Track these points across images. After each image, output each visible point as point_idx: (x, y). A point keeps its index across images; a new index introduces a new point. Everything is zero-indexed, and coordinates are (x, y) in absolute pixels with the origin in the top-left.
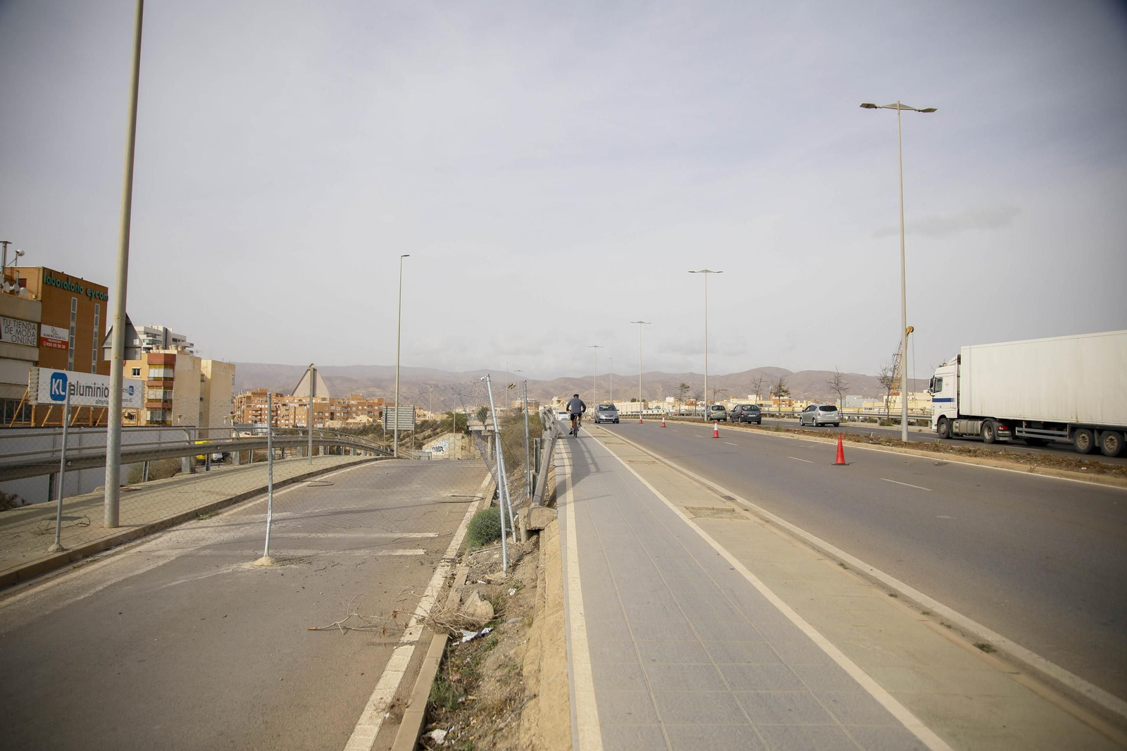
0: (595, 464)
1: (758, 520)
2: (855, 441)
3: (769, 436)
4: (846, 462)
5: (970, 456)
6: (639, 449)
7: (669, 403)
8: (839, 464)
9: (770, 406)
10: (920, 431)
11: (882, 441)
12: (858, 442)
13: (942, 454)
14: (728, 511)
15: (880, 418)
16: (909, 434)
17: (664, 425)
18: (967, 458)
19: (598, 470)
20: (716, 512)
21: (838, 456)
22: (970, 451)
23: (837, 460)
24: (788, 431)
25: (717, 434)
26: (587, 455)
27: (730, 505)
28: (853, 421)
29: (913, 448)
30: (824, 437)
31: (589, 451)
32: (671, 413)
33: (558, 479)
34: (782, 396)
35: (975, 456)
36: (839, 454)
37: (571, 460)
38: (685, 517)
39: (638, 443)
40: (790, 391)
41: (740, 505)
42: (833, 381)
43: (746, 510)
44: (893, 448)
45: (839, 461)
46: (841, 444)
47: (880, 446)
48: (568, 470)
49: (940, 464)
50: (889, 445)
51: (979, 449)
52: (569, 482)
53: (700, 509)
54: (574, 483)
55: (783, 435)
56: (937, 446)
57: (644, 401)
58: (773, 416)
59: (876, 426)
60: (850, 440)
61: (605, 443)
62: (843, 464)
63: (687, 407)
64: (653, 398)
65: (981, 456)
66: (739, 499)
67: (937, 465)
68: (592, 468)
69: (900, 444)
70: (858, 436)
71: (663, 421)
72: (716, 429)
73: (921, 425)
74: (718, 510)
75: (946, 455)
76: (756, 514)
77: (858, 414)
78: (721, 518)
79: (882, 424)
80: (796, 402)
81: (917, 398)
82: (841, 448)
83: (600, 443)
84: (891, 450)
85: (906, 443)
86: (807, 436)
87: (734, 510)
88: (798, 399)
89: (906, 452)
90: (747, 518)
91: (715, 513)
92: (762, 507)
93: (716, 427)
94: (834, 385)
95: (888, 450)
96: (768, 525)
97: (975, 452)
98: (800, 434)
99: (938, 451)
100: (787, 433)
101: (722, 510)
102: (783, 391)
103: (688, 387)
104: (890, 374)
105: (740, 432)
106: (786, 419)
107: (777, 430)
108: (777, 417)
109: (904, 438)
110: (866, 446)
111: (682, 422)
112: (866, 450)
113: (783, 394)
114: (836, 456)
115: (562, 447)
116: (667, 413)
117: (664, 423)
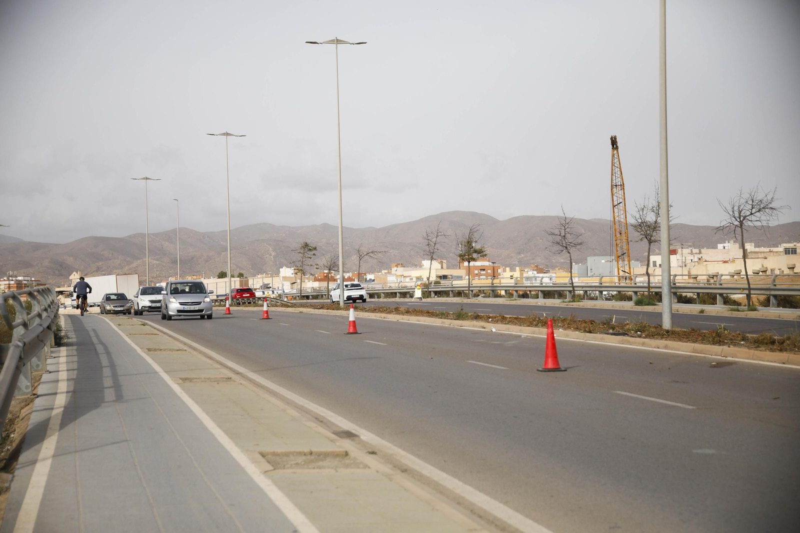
0: (117, 386)
1: (386, 469)
2: (585, 331)
3: (445, 328)
4: (562, 365)
5: (772, 350)
6: (210, 358)
7: (285, 278)
8: (550, 370)
9: (460, 278)
10: (702, 311)
11: (629, 330)
12: (590, 332)
13: (725, 348)
14: (336, 455)
15: (636, 293)
16: (674, 317)
17: (267, 316)
18: (768, 354)
19: (119, 398)
20: (315, 457)
21: (547, 357)
22: (773, 342)
23: (546, 363)
24: (477, 317)
25: (355, 326)
26: (107, 372)
27: (346, 445)
28: (592, 299)
29: (680, 340)
30: (536, 326)
31: (113, 366)
32: (287, 295)
33: (35, 418)
34: (474, 260)
35: (781, 350)
36: (550, 351)
37: (72, 383)
38: (254, 471)
39: (212, 348)
40: (488, 250)
41: (363, 444)
42: (557, 232)
43: (373, 453)
44: (647, 340)
45: (550, 365)
46: (551, 336)
47: (626, 338)
48: (61, 400)
49: (720, 365)
50: (640, 336)
51: (789, 339)
52: (55, 423)
53: (287, 454)
54: (64, 424)
55: (469, 325)
56: (718, 335)
57: (241, 275)
58: (459, 294)
59: (628, 305)
60: (577, 329)
61: (149, 350)
62: (557, 369)
63: (316, 285)
64: (259, 270)
65: (791, 350)
66: (366, 435)
67: (715, 366)
68: (109, 394)
69: (658, 334)
70: (592, 322)
71: (265, 308)
72: (351, 319)
73: (704, 302)
74: (319, 454)
75: (732, 349)
76: (389, 459)
77: (601, 288)
78: (320, 468)
79: (639, 303)
80: (504, 271)
81: (705, 257)
82: (552, 342)
83: (139, 350)
84: (643, 344)
85: (668, 331)
86: (508, 326)
87: (347, 454)
88: (506, 266)
89: (666, 347)
90: (366, 466)
91: (312, 461)
92: (400, 447)
93: (352, 315)
94: (558, 238)
95: (639, 344)
96: (399, 477)
97: (782, 343)
98: (497, 322)
99: (720, 343)
100: (475, 322)
101: (325, 455)
102: (475, 251)
103: (315, 249)
104: (650, 218)
105: (398, 323)
106: (481, 300)
107: (460, 316)
108: (467, 296)
109: (667, 324)
110: (602, 339)
111: (301, 309)
112: (602, 346)
113: (475, 256)
114: (544, 357)
115: (63, 360)
116: (280, 296)
117: (267, 312)
